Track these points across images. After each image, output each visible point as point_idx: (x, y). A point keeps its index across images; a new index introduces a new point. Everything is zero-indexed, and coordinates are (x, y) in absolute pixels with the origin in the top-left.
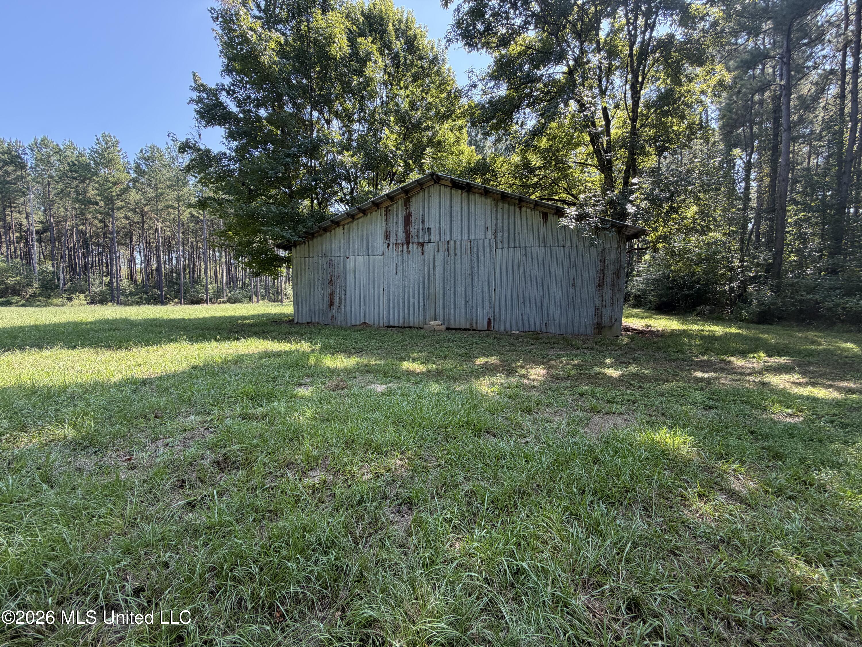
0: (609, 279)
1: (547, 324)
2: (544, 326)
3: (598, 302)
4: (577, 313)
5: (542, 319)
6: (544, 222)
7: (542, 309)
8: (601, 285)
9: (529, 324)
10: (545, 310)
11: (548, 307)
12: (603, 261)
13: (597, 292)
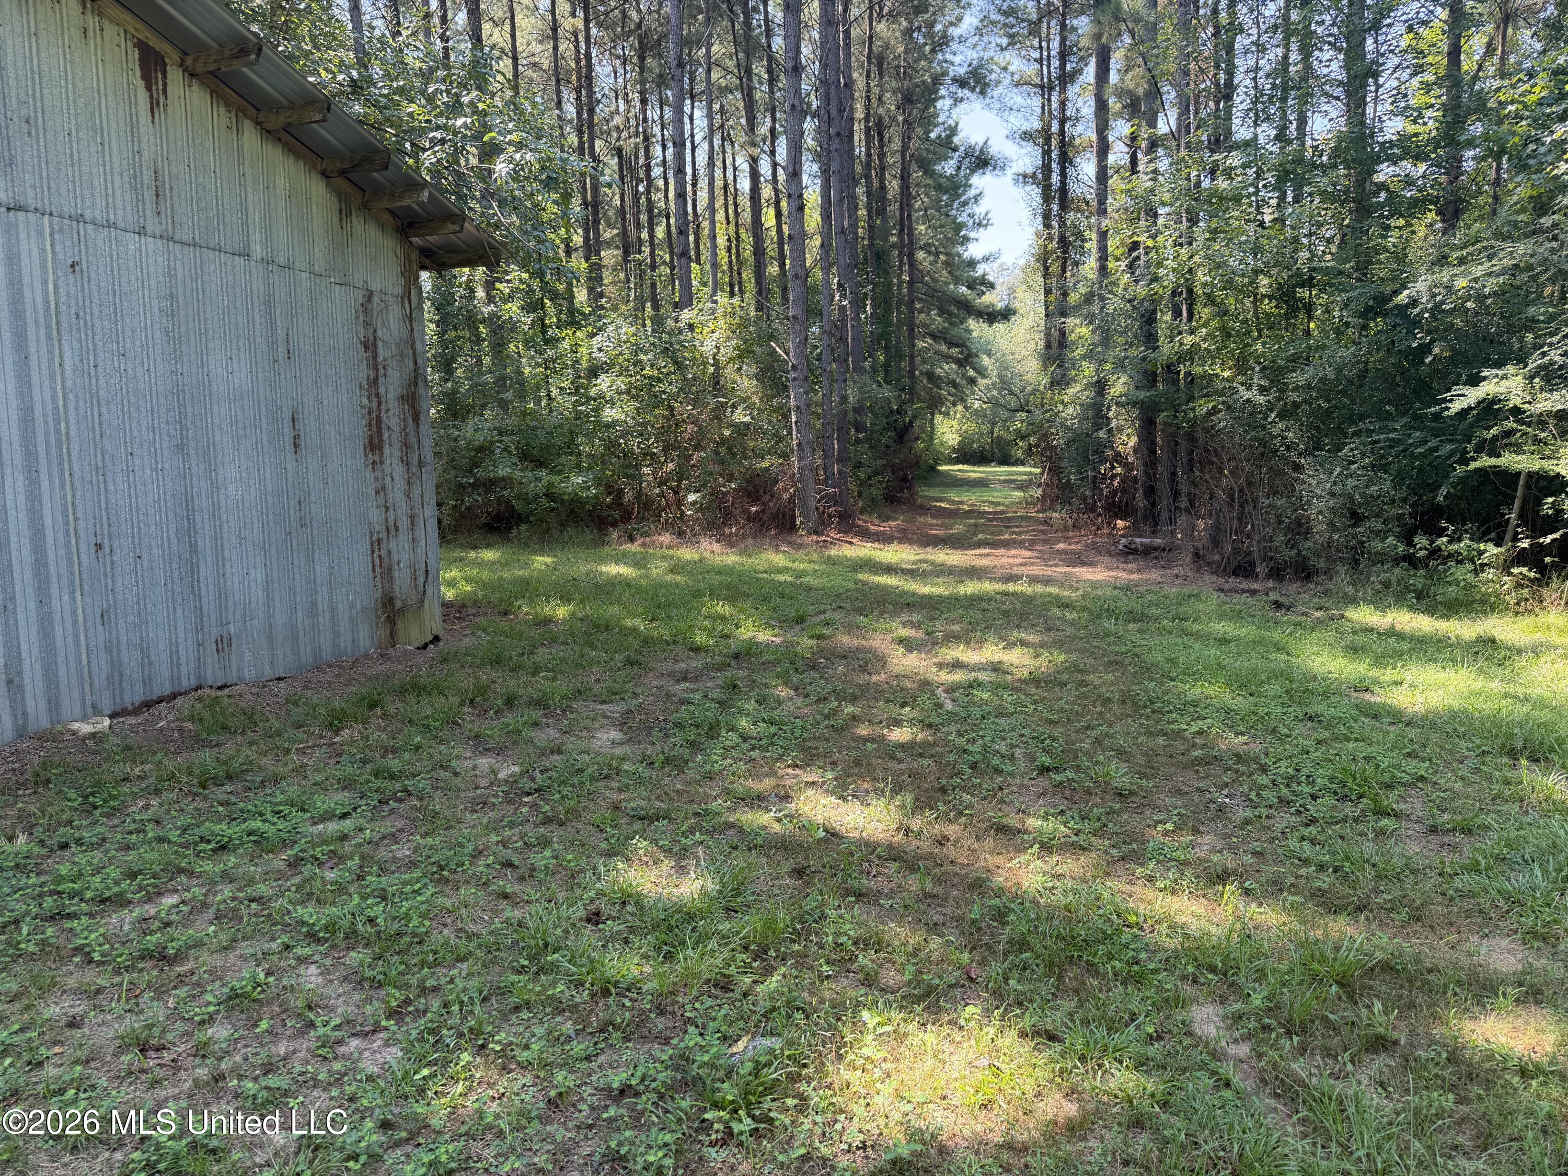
0: (393, 418)
1: (223, 644)
2: (211, 658)
3: (375, 515)
4: (321, 570)
5: (199, 628)
6: (154, 106)
7: (193, 570)
8: (374, 445)
9: (147, 662)
10: (206, 570)
11: (219, 556)
12: (370, 345)
13: (369, 475)
